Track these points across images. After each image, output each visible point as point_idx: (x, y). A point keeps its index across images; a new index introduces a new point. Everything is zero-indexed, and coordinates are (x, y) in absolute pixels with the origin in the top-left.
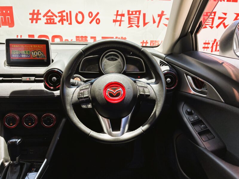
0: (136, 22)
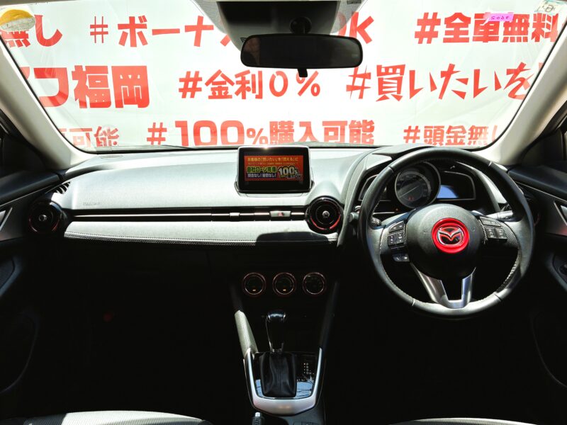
0: (396, 89)
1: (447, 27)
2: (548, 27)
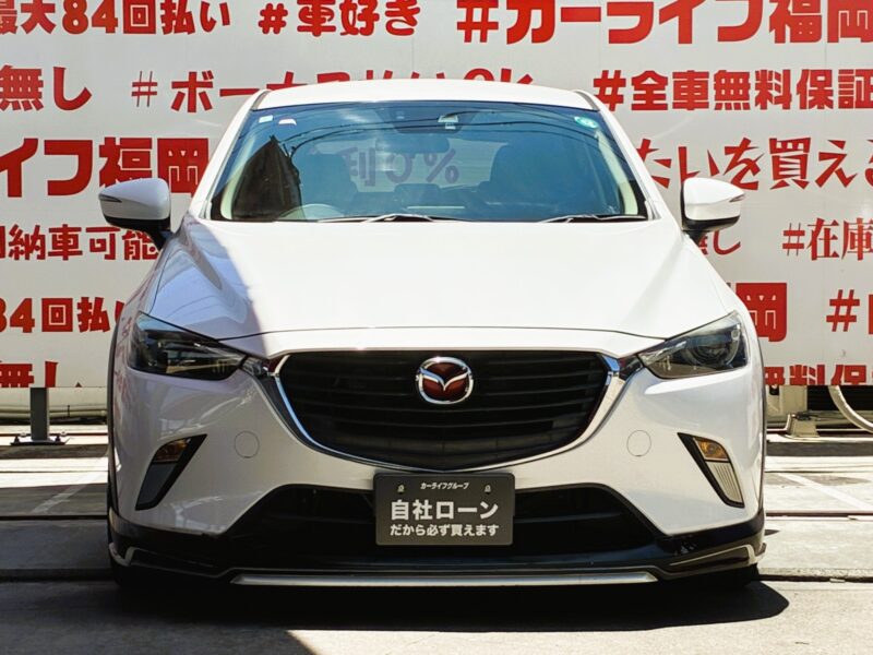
1: (636, 89)
2: (778, 88)
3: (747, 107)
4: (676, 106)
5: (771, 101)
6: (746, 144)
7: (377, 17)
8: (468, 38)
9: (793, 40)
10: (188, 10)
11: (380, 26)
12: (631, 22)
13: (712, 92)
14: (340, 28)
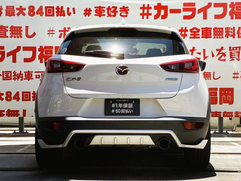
1: (191, 33)
2: (231, 32)
3: (222, 38)
4: (202, 37)
5: (229, 36)
6: (222, 48)
7: (117, 12)
8: (143, 18)
9: (236, 18)
10: (63, 10)
11: (118, 14)
12: (189, 13)
13: (212, 33)
14: (107, 15)
